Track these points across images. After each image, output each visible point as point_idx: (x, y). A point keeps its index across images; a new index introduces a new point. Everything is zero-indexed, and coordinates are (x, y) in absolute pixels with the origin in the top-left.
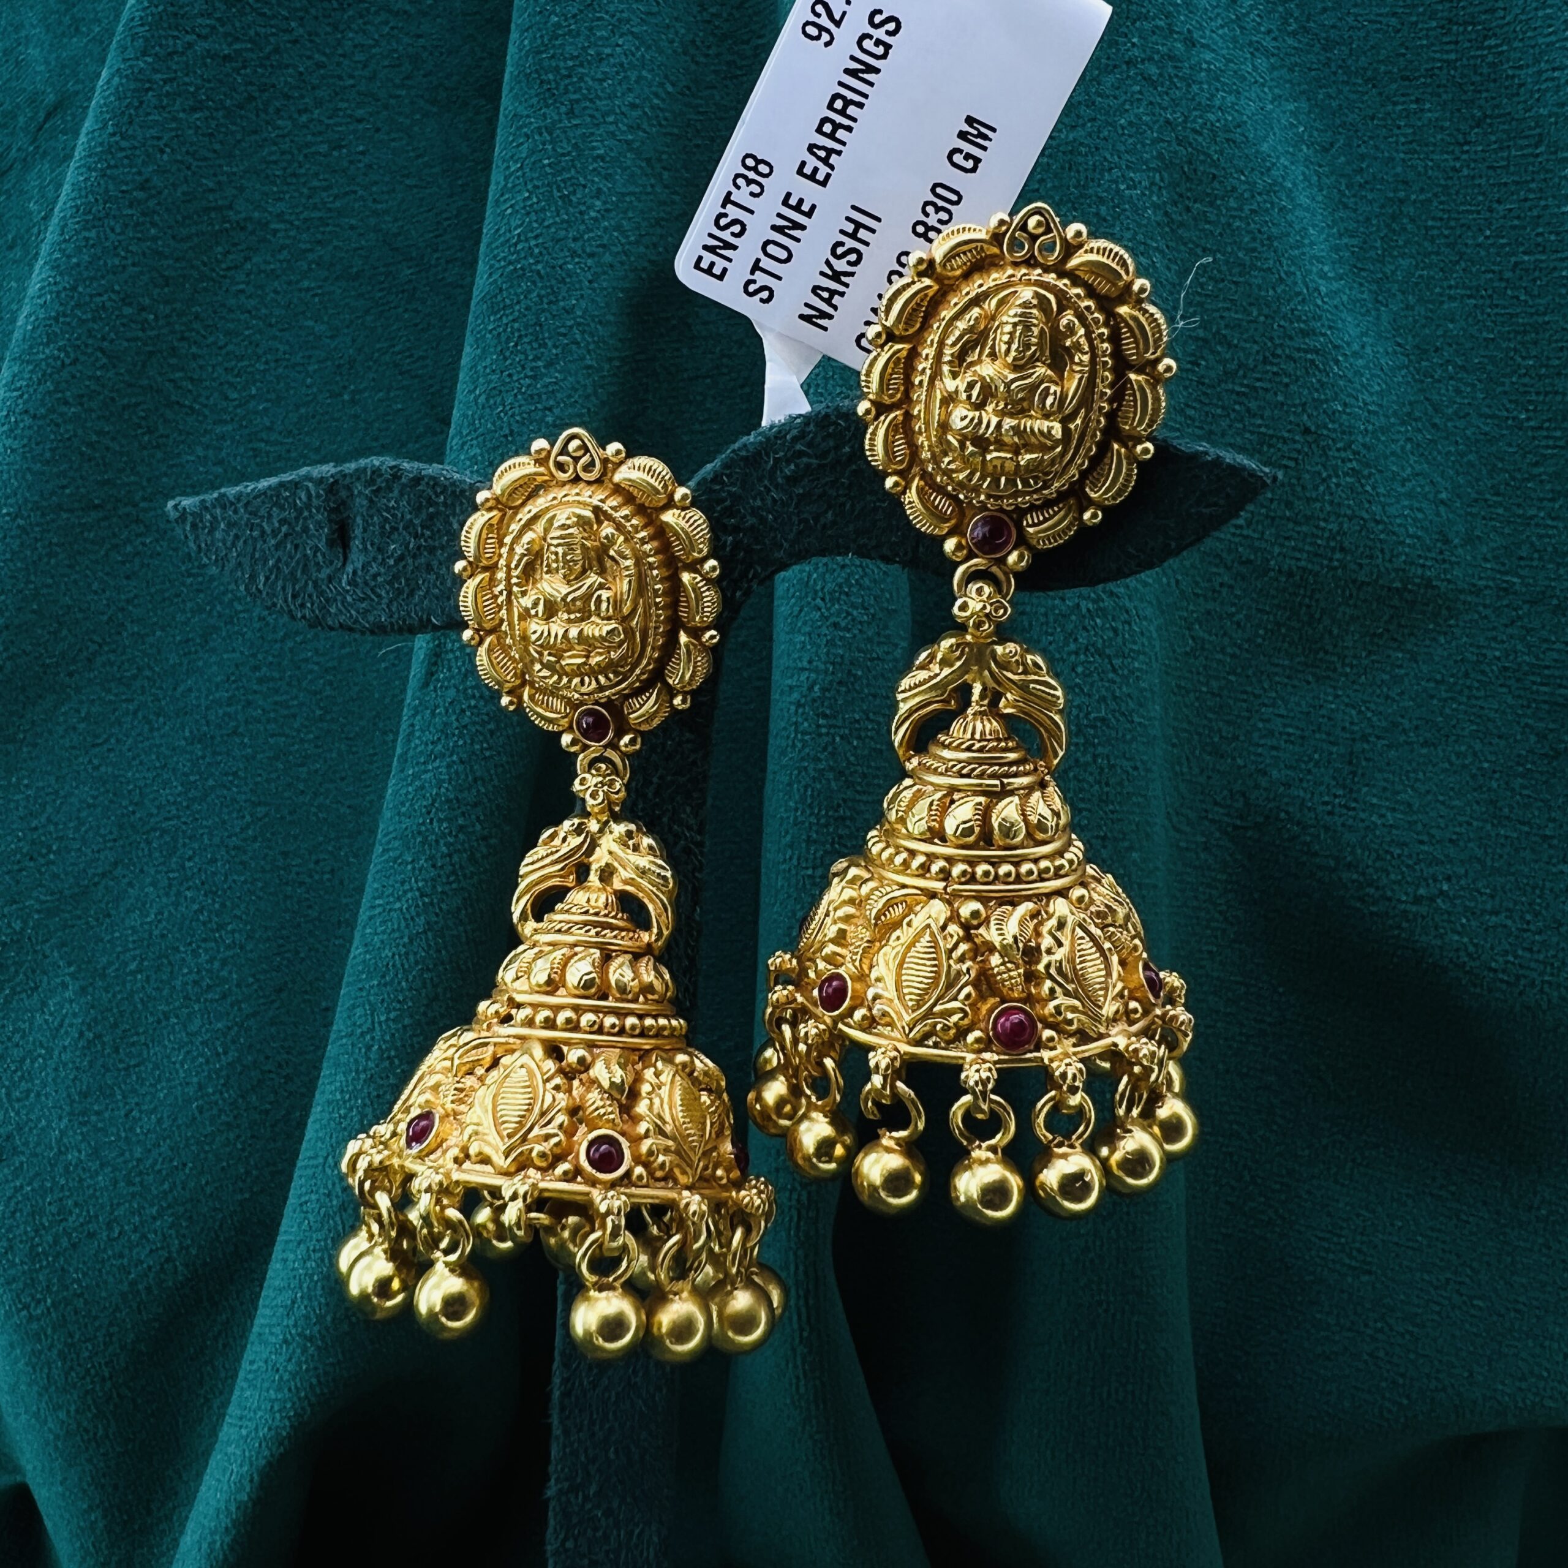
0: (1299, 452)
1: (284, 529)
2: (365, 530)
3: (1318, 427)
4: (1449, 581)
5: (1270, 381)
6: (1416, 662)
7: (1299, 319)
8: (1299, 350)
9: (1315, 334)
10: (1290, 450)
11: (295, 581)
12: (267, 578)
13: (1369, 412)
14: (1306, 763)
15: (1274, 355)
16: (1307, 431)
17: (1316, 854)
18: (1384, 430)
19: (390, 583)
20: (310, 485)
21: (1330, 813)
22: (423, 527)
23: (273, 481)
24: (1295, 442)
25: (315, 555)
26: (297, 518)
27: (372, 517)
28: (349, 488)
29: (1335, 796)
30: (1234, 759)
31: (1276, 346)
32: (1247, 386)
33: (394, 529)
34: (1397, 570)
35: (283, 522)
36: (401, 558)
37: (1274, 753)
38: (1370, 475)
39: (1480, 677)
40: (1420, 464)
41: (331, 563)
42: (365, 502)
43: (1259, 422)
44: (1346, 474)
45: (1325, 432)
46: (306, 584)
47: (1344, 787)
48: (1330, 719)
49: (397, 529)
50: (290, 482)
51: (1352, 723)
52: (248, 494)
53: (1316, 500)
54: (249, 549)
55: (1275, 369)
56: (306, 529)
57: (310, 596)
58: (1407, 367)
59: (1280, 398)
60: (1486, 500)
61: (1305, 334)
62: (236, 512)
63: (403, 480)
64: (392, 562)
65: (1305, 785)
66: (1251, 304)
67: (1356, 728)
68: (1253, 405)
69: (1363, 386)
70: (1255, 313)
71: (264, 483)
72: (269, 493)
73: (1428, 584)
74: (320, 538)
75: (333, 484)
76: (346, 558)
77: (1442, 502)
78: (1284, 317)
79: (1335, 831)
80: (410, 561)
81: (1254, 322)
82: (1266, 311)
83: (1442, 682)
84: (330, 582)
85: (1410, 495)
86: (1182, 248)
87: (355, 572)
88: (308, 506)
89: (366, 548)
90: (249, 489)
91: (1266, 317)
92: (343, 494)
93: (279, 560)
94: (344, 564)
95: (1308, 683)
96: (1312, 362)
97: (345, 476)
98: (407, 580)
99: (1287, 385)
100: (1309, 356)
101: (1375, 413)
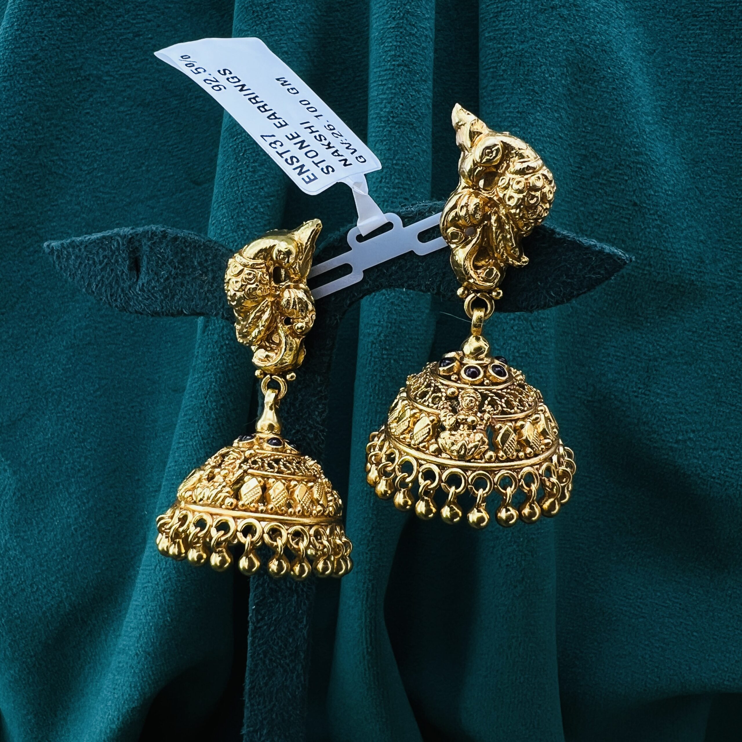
0: (630, 215)
1: (105, 261)
2: (148, 263)
3: (641, 203)
4: (703, 282)
5: (618, 178)
6: (683, 321)
7: (634, 147)
8: (633, 162)
9: (642, 154)
10: (626, 214)
11: (112, 288)
12: (97, 286)
13: (667, 195)
14: (626, 371)
15: (620, 165)
16: (635, 204)
17: (628, 416)
18: (674, 204)
19: (162, 291)
20: (119, 238)
21: (636, 397)
22: (179, 263)
23: (99, 235)
24: (629, 210)
25: (122, 275)
26: (112, 256)
27: (152, 256)
28: (139, 241)
29: (639, 388)
30: (589, 367)
31: (621, 160)
32: (606, 180)
33: (164, 264)
34: (677, 276)
35: (105, 257)
36: (167, 279)
37: (610, 365)
38: (666, 227)
39: (715, 330)
40: (691, 221)
41: (131, 279)
42: (148, 249)
43: (611, 199)
44: (654, 227)
45: (644, 205)
46: (118, 289)
47: (644, 384)
48: (638, 349)
49: (165, 264)
50: (108, 236)
51: (649, 351)
52: (86, 242)
53: (638, 239)
54: (87, 270)
55: (621, 172)
56: (117, 261)
57: (120, 296)
58: (687, 170)
59: (622, 187)
60: (723, 241)
61: (637, 154)
62: (80, 250)
63: (168, 239)
64: (162, 280)
65: (624, 382)
66: (610, 138)
67: (651, 354)
68: (608, 190)
69: (665, 181)
70: (612, 142)
71: (95, 236)
72: (97, 241)
73: (692, 283)
74: (124, 267)
75: (131, 238)
76: (138, 277)
77: (701, 241)
78: (627, 145)
79: (638, 406)
80: (172, 280)
81: (612, 147)
82: (618, 142)
83: (696, 332)
84: (130, 289)
85: (686, 238)
86: (576, 107)
87: (143, 285)
88: (118, 249)
89: (149, 273)
90: (87, 238)
91: (618, 145)
92: (137, 244)
93: (103, 277)
94: (137, 280)
95: (629, 330)
96: (640, 169)
97: (137, 235)
98: (170, 290)
99: (626, 181)
100: (639, 166)
101: (670, 195)
